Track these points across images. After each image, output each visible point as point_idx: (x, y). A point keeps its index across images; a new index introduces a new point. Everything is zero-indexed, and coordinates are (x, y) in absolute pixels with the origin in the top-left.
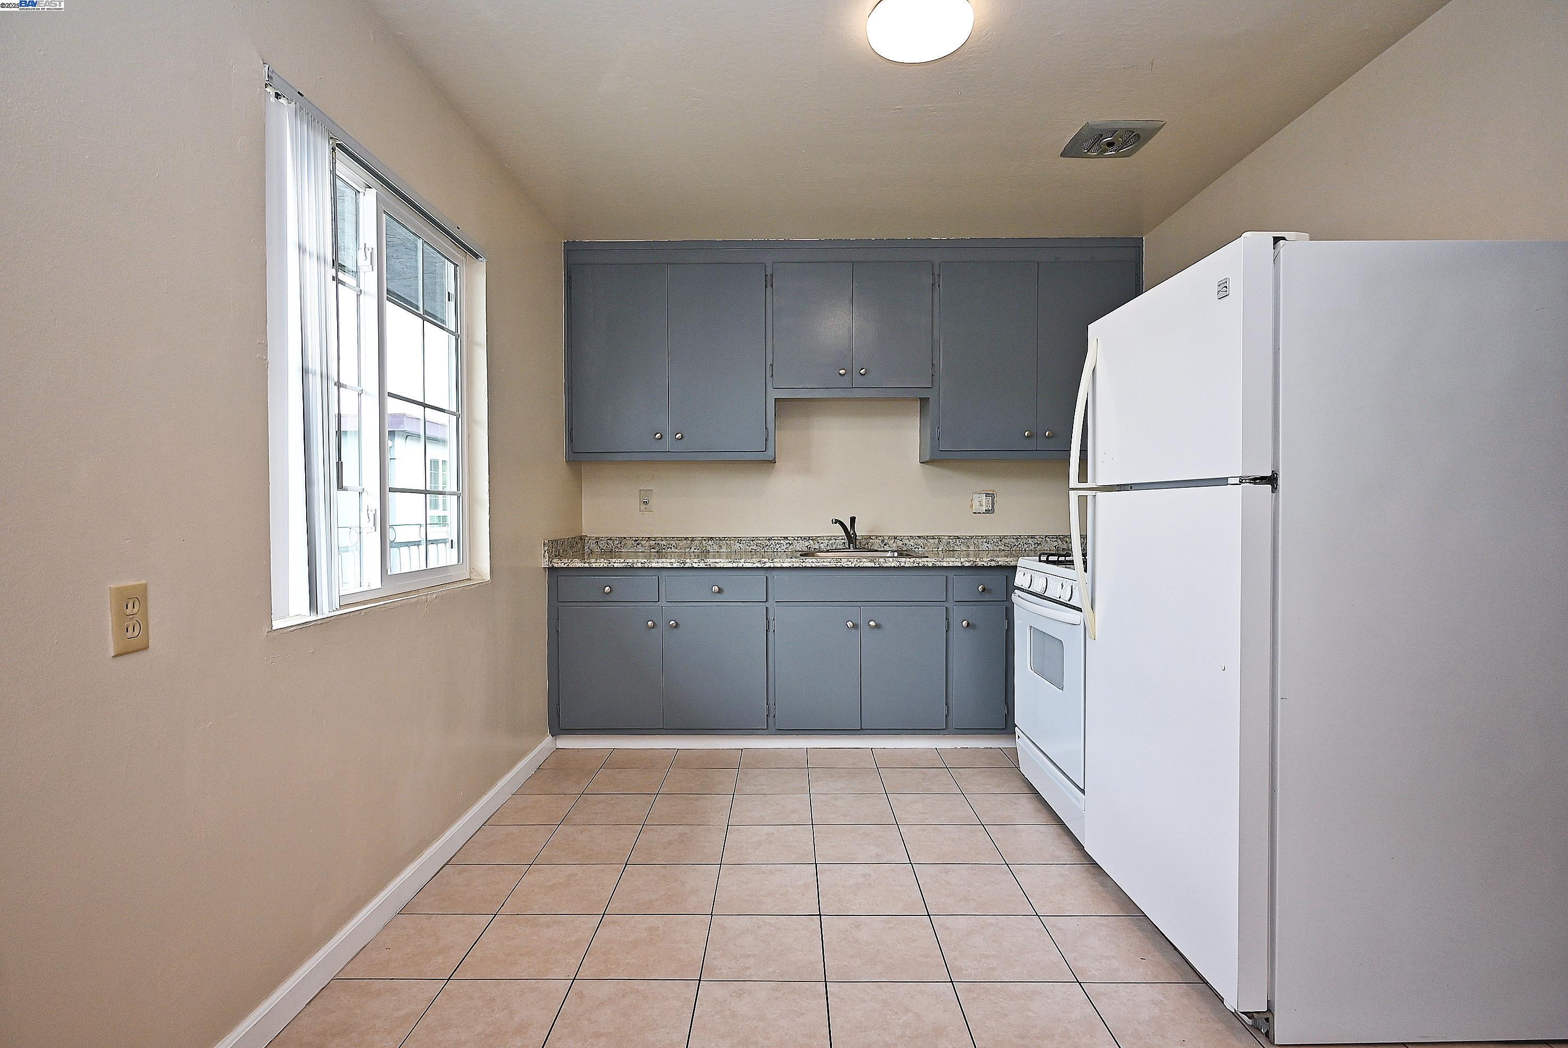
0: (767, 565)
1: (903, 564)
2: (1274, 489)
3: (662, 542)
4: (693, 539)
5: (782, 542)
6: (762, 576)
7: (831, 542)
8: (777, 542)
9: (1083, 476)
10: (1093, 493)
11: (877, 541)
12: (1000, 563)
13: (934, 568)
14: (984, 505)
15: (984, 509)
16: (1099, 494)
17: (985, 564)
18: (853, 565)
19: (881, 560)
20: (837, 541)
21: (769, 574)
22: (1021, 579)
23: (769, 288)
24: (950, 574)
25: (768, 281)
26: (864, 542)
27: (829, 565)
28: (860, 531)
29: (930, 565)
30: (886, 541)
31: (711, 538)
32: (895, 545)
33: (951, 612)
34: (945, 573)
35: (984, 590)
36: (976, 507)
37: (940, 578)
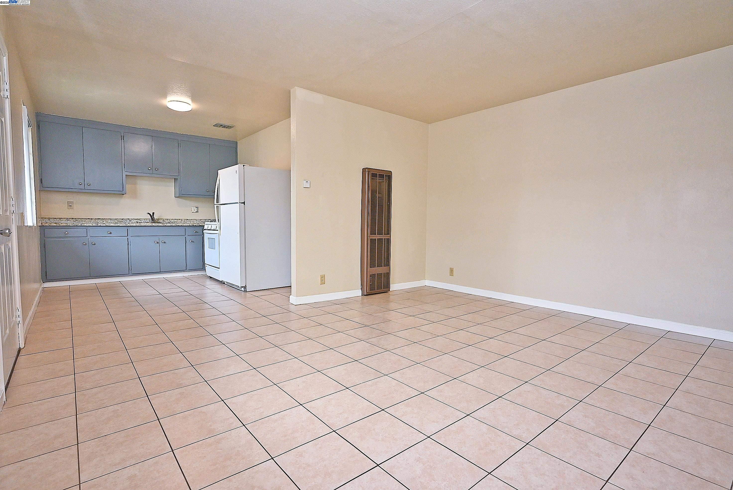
0: (128, 225)
1: (172, 225)
2: (244, 204)
3: (79, 220)
4: (91, 219)
5: (127, 220)
6: (126, 228)
7: (145, 220)
8: (125, 220)
9: (217, 202)
10: (220, 205)
11: (161, 220)
12: (200, 225)
13: (181, 226)
14: (195, 210)
15: (195, 211)
16: (221, 205)
17: (196, 225)
18: (157, 225)
19: (165, 224)
20: (147, 220)
21: (128, 228)
22: (206, 227)
23: (123, 140)
24: (186, 228)
25: (123, 138)
26: (157, 221)
27: (149, 225)
28: (156, 217)
29: (180, 225)
30: (164, 220)
31: (99, 219)
32: (167, 221)
33: (186, 238)
34: (185, 227)
35: (196, 232)
36: (193, 211)
37: (183, 229)
